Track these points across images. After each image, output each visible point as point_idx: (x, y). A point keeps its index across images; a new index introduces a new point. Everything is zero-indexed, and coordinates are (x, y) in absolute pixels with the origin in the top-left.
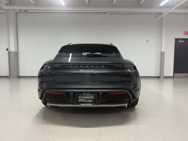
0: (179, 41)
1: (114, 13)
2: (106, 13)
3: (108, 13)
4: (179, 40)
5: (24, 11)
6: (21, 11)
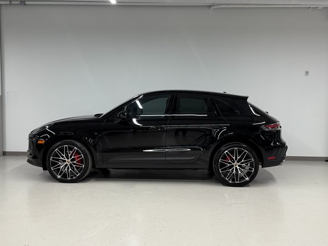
1: (228, 8)
2: (210, 7)
3: (212, 8)
5: (19, 3)
6: (13, 2)
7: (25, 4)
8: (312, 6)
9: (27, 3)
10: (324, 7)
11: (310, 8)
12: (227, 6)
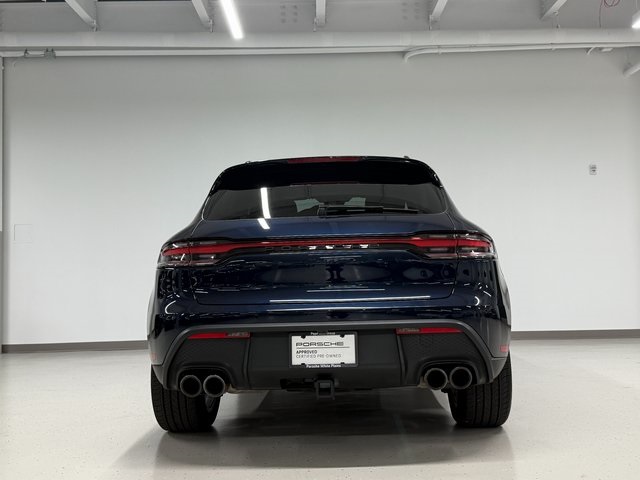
1: (436, 54)
2: (403, 54)
3: (408, 56)
5: (41, 53)
6: (30, 53)
7: (55, 57)
8: (594, 46)
9: (58, 53)
10: (614, 48)
11: (588, 49)
12: (436, 51)
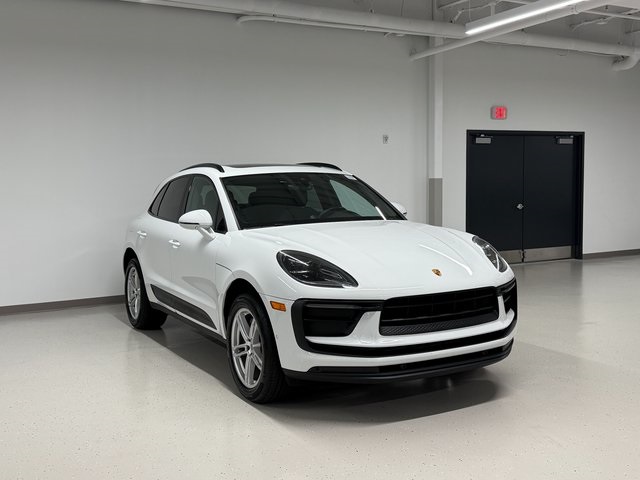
0: (479, 141)
4: (479, 136)
